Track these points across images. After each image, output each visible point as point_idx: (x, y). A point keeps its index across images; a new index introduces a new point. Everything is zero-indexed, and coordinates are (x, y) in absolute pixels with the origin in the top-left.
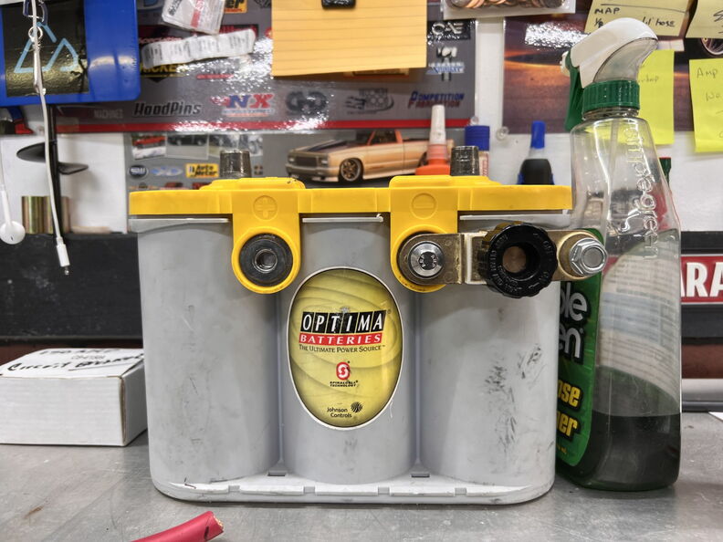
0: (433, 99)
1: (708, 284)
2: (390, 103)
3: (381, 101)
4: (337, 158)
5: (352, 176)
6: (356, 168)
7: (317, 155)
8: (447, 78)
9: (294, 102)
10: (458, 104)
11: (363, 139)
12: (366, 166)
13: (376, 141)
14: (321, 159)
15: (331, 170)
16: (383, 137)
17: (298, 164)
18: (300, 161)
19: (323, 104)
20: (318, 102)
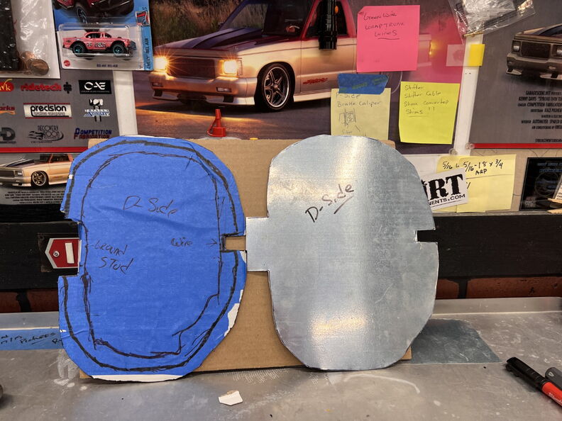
0: (91, 134)
3: (54, 134)
4: (28, 171)
5: (41, 183)
6: (43, 177)
7: (14, 169)
8: (98, 119)
10: (108, 137)
11: (44, 159)
12: (49, 176)
13: (55, 160)
14: (16, 172)
15: (25, 178)
16: (59, 158)
17: (1, 175)
18: (1, 173)
19: (13, 136)
20: (9, 134)
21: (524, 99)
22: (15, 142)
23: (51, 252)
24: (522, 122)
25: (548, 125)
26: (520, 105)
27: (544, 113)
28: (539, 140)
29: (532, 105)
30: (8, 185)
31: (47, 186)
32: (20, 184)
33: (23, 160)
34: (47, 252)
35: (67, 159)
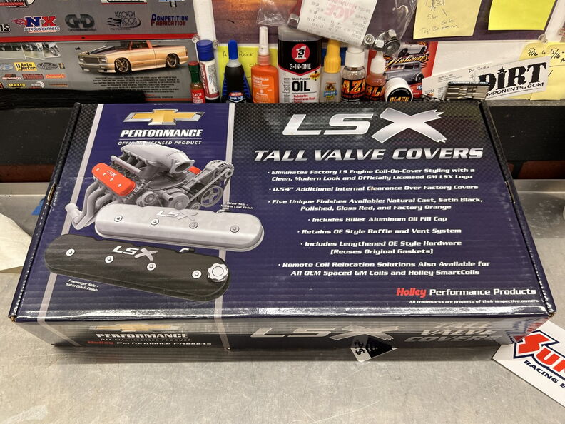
0: (167, 20)
2: (138, 23)
3: (132, 21)
4: (111, 58)
5: (124, 69)
6: (125, 63)
7: (97, 56)
8: (173, 5)
9: (72, 22)
10: (184, 24)
11: (125, 46)
12: (131, 63)
13: (135, 47)
14: (100, 58)
15: (109, 65)
16: (138, 45)
17: (87, 62)
18: (87, 60)
19: (92, 23)
20: (88, 22)
22: (94, 30)
30: (93, 71)
31: (130, 72)
32: (105, 70)
33: (105, 47)
35: (146, 46)
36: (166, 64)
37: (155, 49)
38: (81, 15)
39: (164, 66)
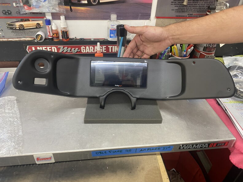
1: (94, 50)
4: (17, 24)
5: (22, 28)
6: (22, 26)
7: (13, 24)
9: (4, 12)
10: (41, 13)
11: (22, 21)
12: (24, 26)
13: (25, 21)
15: (17, 27)
16: (27, 20)
17: (9, 26)
18: (9, 25)
19: (11, 13)
20: (10, 12)
21: (173, 2)
22: (12, 15)
23: (28, 50)
24: (172, 10)
25: (180, 11)
26: (171, 4)
27: (179, 7)
28: (177, 16)
29: (175, 4)
30: (12, 29)
31: (24, 29)
32: (15, 28)
33: (15, 21)
34: (27, 50)
35: (29, 21)
36: (36, 26)
37: (32, 22)
38: (7, 10)
39: (35, 27)
